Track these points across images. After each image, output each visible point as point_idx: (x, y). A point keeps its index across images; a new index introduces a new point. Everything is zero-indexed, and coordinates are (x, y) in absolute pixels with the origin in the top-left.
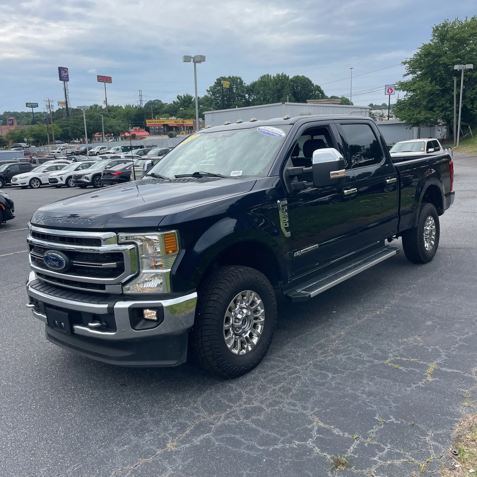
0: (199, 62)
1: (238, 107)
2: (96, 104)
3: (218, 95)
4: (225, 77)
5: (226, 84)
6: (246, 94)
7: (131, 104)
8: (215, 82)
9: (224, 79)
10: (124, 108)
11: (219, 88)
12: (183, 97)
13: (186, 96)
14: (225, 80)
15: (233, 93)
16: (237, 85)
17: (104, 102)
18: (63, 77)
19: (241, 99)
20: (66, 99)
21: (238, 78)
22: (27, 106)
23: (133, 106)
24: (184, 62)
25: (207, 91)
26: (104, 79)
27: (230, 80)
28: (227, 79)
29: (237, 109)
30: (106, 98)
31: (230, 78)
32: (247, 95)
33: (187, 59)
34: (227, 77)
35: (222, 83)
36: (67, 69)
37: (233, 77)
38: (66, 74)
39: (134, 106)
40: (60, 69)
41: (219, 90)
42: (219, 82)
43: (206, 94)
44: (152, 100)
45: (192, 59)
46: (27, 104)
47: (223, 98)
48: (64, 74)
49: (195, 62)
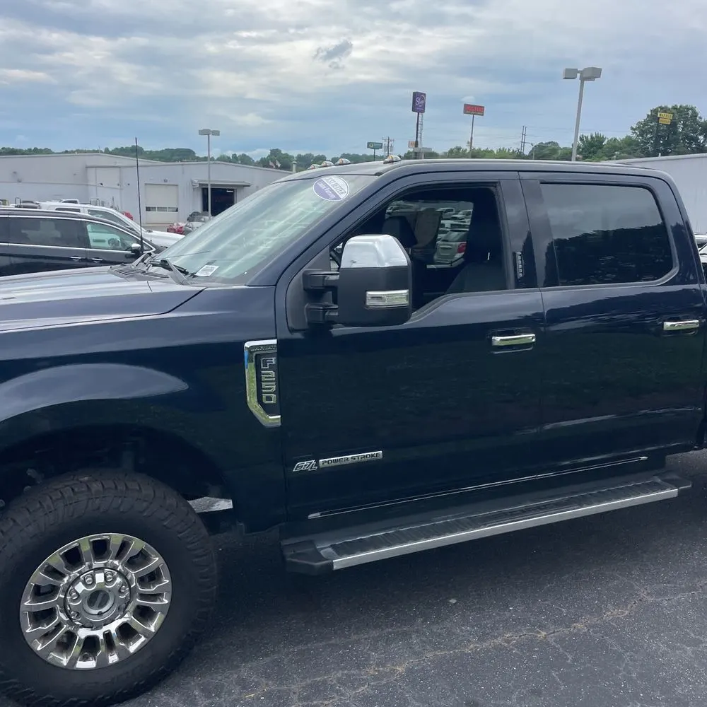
0: (590, 78)
1: (662, 156)
2: (459, 146)
3: (649, 136)
4: (666, 107)
5: (666, 119)
6: (700, 135)
7: (507, 148)
8: (648, 116)
9: (664, 110)
10: (495, 152)
11: (653, 124)
12: (589, 138)
13: (594, 135)
14: (665, 112)
15: (675, 133)
16: (686, 119)
17: (468, 143)
18: (418, 106)
19: (690, 144)
20: (417, 138)
21: (688, 109)
22: (368, 147)
23: (509, 150)
24: (565, 78)
25: (632, 128)
26: (474, 110)
27: (674, 111)
28: (669, 109)
29: (660, 157)
30: (472, 139)
31: (675, 108)
32: (701, 138)
33: (570, 74)
34: (670, 107)
35: (659, 116)
36: (425, 94)
37: (681, 107)
38: (422, 102)
39: (511, 151)
40: (416, 95)
41: (652, 127)
42: (654, 116)
43: (630, 133)
44: (544, 142)
45: (579, 75)
46: (369, 144)
47: (657, 141)
48: (419, 102)
49: (583, 79)
